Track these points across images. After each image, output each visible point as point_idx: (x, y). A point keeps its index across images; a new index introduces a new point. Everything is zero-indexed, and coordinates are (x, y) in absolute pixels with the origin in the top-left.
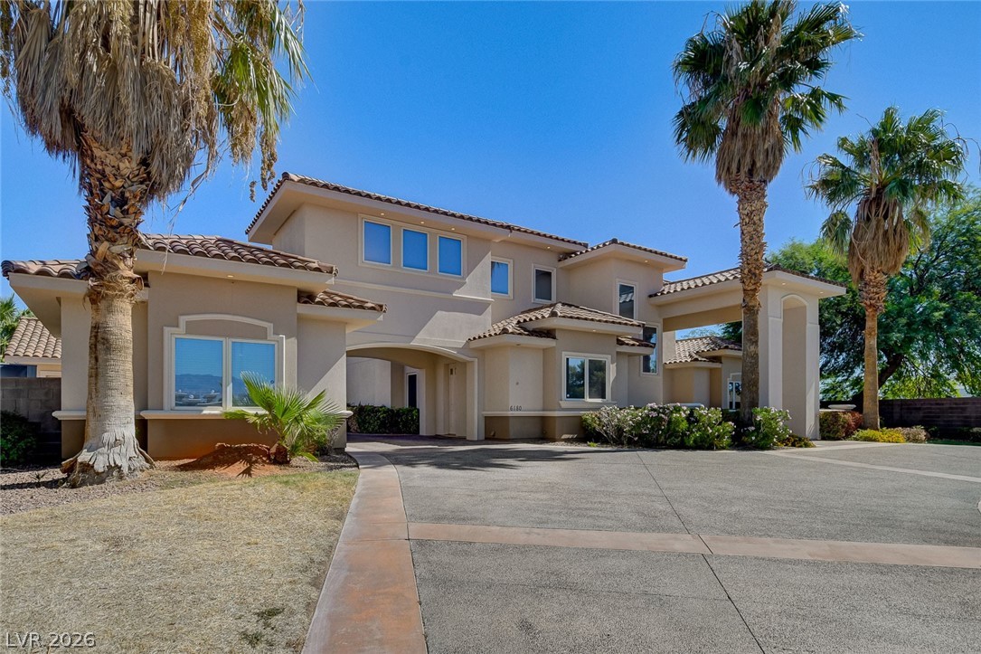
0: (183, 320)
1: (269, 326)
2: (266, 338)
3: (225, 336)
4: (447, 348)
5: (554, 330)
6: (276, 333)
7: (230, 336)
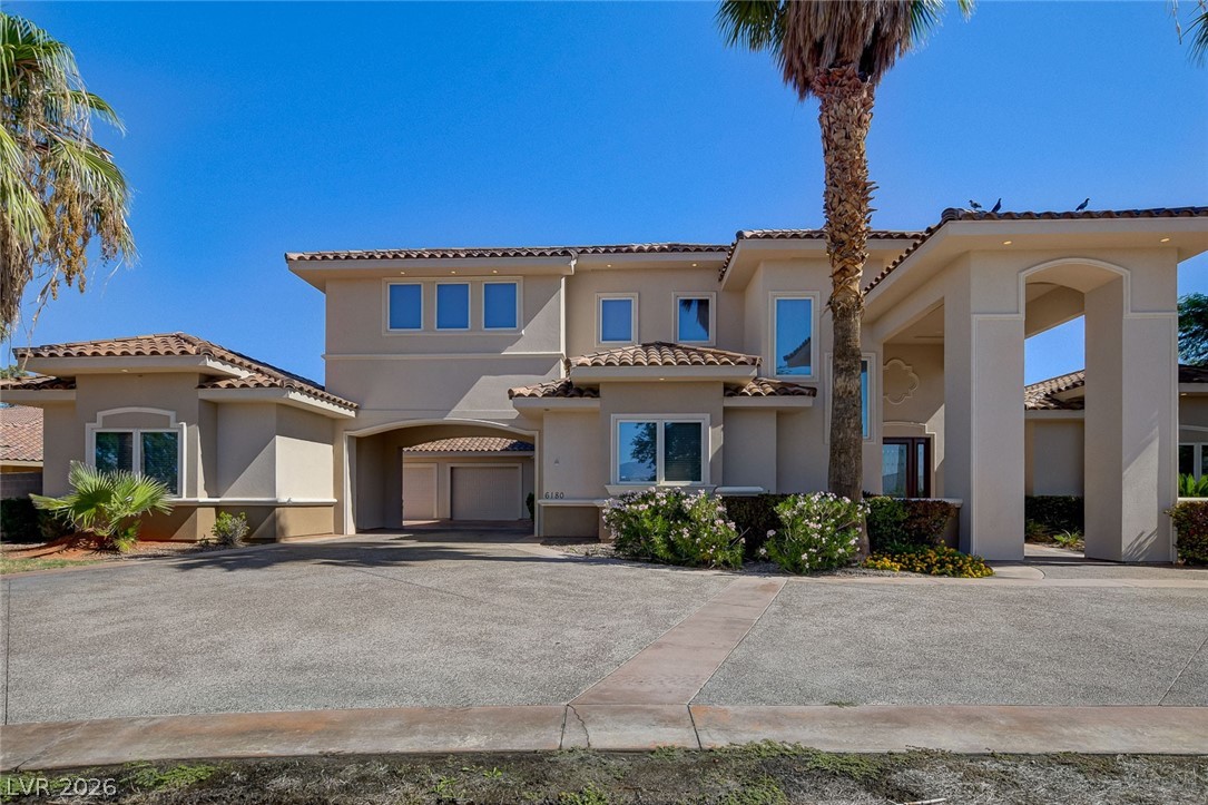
0: (100, 415)
1: (172, 414)
2: (168, 427)
3: (134, 427)
4: (495, 420)
5: (598, 385)
6: (178, 421)
7: (140, 427)
